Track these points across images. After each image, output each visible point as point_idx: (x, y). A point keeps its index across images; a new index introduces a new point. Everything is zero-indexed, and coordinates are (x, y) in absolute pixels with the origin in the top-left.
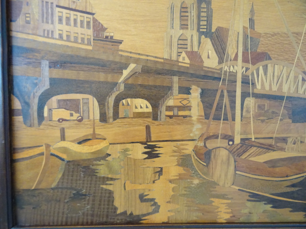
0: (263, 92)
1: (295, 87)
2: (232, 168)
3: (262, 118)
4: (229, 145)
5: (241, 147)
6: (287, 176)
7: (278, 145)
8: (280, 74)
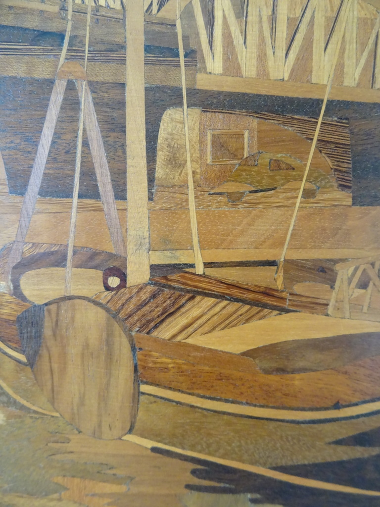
0: (230, 85)
1: (363, 61)
2: (123, 374)
3: (231, 187)
4: (108, 288)
5: (154, 296)
6: (337, 406)
7: (298, 288)
8: (298, 13)
